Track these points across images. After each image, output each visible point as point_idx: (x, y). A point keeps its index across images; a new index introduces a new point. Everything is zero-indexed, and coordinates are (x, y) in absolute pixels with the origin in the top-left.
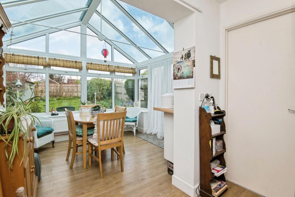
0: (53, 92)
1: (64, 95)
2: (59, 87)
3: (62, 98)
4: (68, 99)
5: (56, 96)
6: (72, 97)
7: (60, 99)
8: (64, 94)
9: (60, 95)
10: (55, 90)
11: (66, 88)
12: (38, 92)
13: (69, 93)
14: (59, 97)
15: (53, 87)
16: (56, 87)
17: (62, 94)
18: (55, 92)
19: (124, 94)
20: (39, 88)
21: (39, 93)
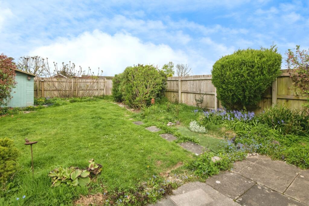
0: (65, 91)
1: (81, 94)
2: (72, 83)
3: (78, 99)
4: (86, 101)
5: (68, 97)
6: (92, 97)
7: (75, 101)
8: (81, 92)
9: (74, 94)
10: (67, 88)
11: (82, 85)
12: (43, 90)
13: (88, 91)
14: (73, 98)
15: (65, 83)
16: (69, 83)
17: (78, 93)
18: (67, 89)
19: (182, 92)
20: (45, 85)
21: (45, 91)
